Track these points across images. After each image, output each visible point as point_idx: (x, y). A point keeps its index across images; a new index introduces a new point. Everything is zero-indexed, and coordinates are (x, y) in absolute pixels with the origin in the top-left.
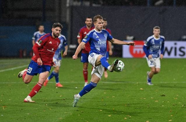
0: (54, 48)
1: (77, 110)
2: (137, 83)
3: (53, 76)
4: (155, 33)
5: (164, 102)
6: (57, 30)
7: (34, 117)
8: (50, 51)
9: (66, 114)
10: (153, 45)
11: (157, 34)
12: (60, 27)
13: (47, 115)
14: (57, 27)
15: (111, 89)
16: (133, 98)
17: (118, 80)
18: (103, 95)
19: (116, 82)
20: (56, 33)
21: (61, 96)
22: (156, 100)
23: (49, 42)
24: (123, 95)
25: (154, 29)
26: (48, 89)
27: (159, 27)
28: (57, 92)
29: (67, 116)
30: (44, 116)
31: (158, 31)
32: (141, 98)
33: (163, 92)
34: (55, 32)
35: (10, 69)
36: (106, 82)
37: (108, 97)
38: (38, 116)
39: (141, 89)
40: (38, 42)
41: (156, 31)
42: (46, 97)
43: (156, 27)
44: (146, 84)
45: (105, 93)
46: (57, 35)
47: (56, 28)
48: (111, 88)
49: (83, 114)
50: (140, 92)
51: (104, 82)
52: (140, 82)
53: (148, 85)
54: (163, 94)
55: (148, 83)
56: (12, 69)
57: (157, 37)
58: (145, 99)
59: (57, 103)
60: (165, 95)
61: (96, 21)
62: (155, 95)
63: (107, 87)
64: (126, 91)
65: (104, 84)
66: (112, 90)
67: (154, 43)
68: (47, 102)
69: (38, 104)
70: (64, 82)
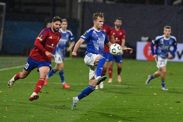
0: (54, 44)
1: (85, 115)
2: (151, 87)
3: (53, 73)
4: (165, 33)
5: (179, 109)
6: (57, 24)
7: (39, 119)
8: (50, 47)
9: (74, 118)
10: (162, 45)
11: (168, 34)
12: (60, 21)
13: (53, 118)
14: (57, 21)
15: (123, 93)
16: (146, 103)
17: (131, 84)
18: (113, 99)
19: (129, 85)
20: (55, 28)
21: (68, 99)
22: (170, 107)
23: (49, 37)
24: (135, 100)
25: (165, 29)
26: (55, 90)
27: (170, 27)
28: (65, 94)
29: (74, 120)
30: (50, 119)
31: (169, 31)
32: (154, 104)
33: (178, 99)
34: (55, 26)
35: (15, 68)
36: (118, 86)
37: (119, 102)
38: (43, 119)
39: (155, 94)
40: (40, 37)
41: (166, 31)
42: (52, 99)
43: (167, 26)
44: (161, 89)
45: (116, 97)
46: (57, 30)
47: (56, 23)
48: (123, 91)
49: (92, 119)
50: (154, 97)
51: (115, 86)
52: (154, 87)
53: (163, 90)
54: (178, 100)
55: (162, 88)
56: (18, 67)
57: (167, 37)
58: (159, 105)
59: (64, 106)
60: (180, 101)
61: (97, 19)
62: (169, 101)
63: (118, 91)
64: (138, 95)
65: (115, 87)
66: (123, 95)
67: (163, 43)
68: (54, 105)
69: (44, 106)
70: (72, 84)
